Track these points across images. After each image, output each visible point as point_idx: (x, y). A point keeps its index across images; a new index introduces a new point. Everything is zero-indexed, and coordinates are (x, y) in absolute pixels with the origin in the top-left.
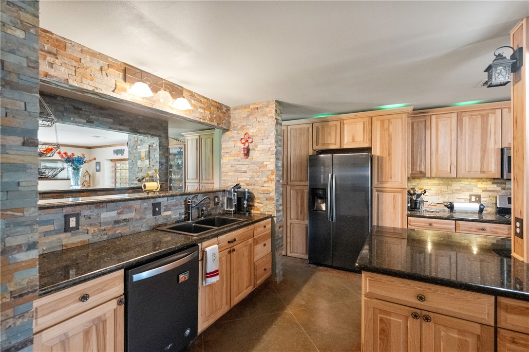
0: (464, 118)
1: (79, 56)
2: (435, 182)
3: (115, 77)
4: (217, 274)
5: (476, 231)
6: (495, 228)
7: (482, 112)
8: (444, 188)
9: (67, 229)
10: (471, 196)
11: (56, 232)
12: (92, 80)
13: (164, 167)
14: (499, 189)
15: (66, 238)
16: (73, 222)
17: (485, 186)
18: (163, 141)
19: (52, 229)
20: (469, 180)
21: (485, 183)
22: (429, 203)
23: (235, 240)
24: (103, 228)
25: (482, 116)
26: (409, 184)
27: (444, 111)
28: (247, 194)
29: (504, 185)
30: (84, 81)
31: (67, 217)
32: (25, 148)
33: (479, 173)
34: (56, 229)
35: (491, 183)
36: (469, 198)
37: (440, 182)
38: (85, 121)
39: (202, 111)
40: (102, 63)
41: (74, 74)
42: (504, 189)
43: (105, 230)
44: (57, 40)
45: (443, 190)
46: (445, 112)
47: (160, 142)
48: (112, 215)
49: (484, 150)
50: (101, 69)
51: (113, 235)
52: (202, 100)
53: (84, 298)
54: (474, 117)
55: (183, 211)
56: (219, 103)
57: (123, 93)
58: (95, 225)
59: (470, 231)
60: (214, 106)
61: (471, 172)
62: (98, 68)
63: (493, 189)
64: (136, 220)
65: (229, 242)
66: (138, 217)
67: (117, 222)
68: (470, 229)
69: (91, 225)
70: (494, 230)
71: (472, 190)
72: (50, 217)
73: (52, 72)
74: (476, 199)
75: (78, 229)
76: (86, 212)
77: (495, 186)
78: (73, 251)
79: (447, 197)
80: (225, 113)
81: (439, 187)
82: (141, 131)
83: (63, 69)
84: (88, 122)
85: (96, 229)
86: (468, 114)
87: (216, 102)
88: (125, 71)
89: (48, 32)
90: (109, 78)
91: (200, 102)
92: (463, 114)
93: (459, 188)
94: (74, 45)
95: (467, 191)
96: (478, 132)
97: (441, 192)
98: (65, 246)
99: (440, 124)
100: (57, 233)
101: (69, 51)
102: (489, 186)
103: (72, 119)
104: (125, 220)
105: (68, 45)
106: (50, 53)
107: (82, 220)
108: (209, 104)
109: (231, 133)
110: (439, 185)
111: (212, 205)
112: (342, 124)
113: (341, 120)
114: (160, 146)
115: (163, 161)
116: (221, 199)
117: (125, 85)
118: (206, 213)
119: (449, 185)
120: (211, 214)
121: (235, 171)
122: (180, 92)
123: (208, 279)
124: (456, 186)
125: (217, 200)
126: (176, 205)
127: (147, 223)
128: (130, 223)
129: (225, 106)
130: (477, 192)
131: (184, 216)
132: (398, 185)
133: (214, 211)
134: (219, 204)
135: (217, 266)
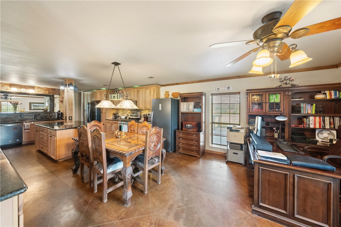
3: (7, 87)
13: (52, 106)
40: (2, 84)
43: (2, 119)
47: (50, 98)
48: (6, 116)
50: (2, 86)
51: (6, 121)
52: (44, 88)
55: (34, 117)
60: (51, 89)
66: (14, 117)
67: (6, 118)
80: (57, 91)
88: (10, 85)
90: (5, 87)
91: (44, 89)
104: (9, 118)
108: (48, 89)
109: (60, 96)
110: (122, 111)
111: (49, 116)
112: (96, 93)
113: (96, 92)
114: (50, 99)
115: (51, 104)
116: (53, 115)
117: (10, 88)
118: (45, 118)
119: (123, 111)
120: (48, 119)
121: (61, 107)
122: (33, 87)
123: (25, 130)
124: (125, 112)
125: (51, 115)
126: (31, 115)
127: (18, 119)
128: (12, 119)
129: (57, 89)
130: (128, 113)
131: (34, 118)
132: (104, 111)
133: (50, 118)
134: (52, 116)
135: (29, 128)
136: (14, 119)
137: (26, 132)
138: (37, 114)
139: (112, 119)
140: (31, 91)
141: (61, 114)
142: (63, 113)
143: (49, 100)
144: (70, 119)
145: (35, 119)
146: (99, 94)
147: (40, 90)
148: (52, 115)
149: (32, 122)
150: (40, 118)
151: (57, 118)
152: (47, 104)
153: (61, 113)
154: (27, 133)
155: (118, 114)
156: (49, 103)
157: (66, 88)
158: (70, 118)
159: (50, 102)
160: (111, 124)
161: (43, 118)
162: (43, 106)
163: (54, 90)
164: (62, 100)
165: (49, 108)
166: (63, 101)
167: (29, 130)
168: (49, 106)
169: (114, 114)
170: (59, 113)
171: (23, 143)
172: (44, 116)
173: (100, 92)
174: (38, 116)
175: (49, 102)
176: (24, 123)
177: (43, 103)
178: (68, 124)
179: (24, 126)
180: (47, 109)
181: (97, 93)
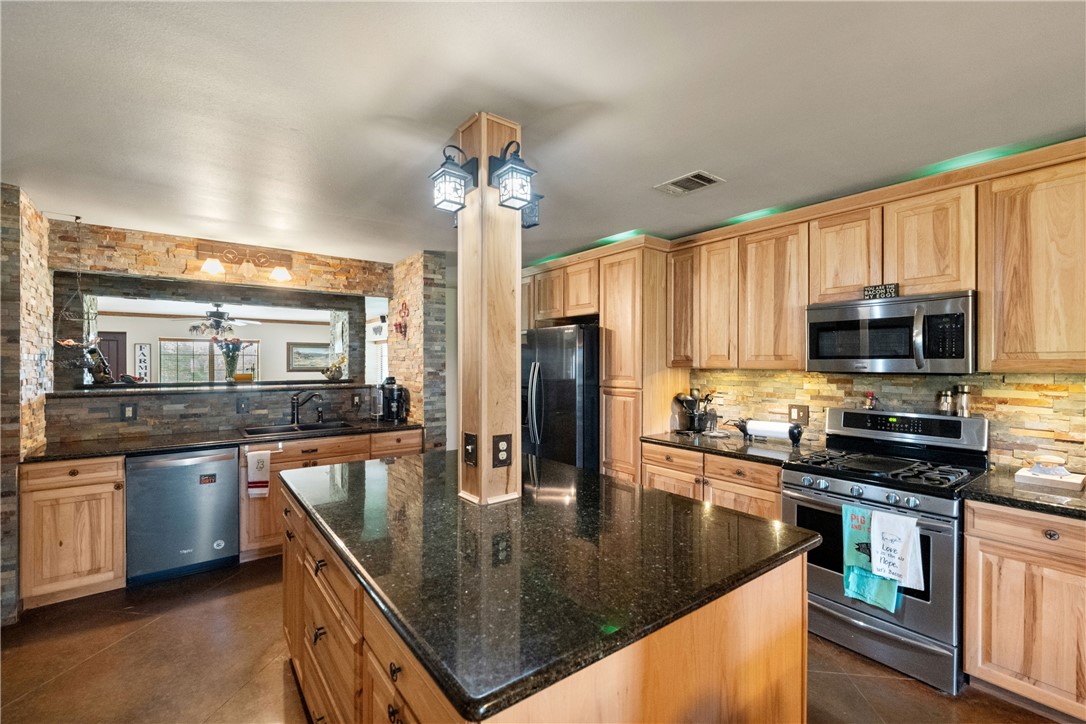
0: (749, 246)
1: (141, 243)
2: (734, 377)
3: (187, 256)
4: (267, 486)
5: (730, 476)
6: (758, 472)
7: (776, 233)
8: (747, 391)
9: (123, 418)
10: (791, 407)
11: (113, 420)
12: (155, 265)
14: (841, 393)
15: (124, 426)
16: (129, 412)
17: (817, 387)
18: (356, 315)
19: (107, 416)
20: (789, 373)
21: (816, 380)
22: (724, 421)
23: (316, 450)
24: (166, 421)
25: (778, 239)
26: (695, 381)
27: (718, 236)
28: (396, 393)
29: (849, 386)
30: (146, 267)
31: (123, 406)
32: (9, 344)
33: (773, 358)
34: (112, 416)
35: (825, 380)
36: (787, 411)
37: (744, 378)
38: (239, 299)
39: (330, 277)
40: (168, 244)
41: (134, 262)
42: (849, 394)
43: (168, 423)
44: (116, 233)
45: (746, 394)
46: (721, 238)
47: (351, 318)
48: (180, 407)
49: (779, 311)
50: (168, 251)
51: (180, 430)
52: (331, 261)
53: (73, 473)
54: (764, 243)
55: (289, 410)
56: (366, 262)
57: (196, 273)
58: (156, 417)
59: (722, 475)
60: (356, 267)
61: (761, 358)
62: (164, 251)
63: (830, 394)
64: (212, 416)
65: (303, 452)
66: (214, 413)
67: (183, 416)
68: (723, 472)
69: (151, 417)
70: (757, 476)
71: (793, 396)
72: (105, 405)
73: (110, 265)
74: (799, 415)
75: (135, 419)
76: (145, 402)
77: (834, 386)
78: (130, 441)
79: (753, 409)
80: (380, 274)
81: (741, 388)
82: (318, 305)
83: (122, 260)
84: (242, 299)
85: (156, 421)
86: (753, 238)
87: (360, 261)
88: (197, 248)
89: (106, 227)
90: (177, 259)
91: (328, 265)
92: (748, 238)
93: (771, 390)
94: (133, 233)
95: (786, 397)
96: (770, 272)
97: (743, 398)
98: (121, 434)
99: (713, 263)
100: (113, 422)
101: (129, 241)
102: (823, 386)
103: (223, 298)
104: (195, 415)
105: (128, 235)
106: (107, 247)
107: (140, 411)
108: (346, 266)
109: (394, 302)
110: (740, 383)
111: (347, 406)
112: (566, 275)
113: (565, 267)
114: (350, 323)
115: (356, 344)
116: (367, 398)
117: (198, 263)
118: (335, 416)
119: (755, 384)
120: (345, 419)
121: (397, 358)
122: (284, 258)
123: (250, 490)
124: (767, 386)
125: (357, 399)
126: (277, 403)
127: (228, 421)
128: (202, 419)
129: (380, 264)
130: (802, 399)
131: (290, 418)
132: (630, 383)
133: (353, 416)
134: (363, 405)
135: (266, 477)
136: (211, 420)
137: (255, 499)
138: (303, 396)
139: (668, 438)
140: (279, 278)
141: (400, 396)
142: (406, 391)
143: (347, 326)
144: (503, 456)
145: (293, 422)
146: (585, 277)
147: (316, 272)
148: (361, 401)
149: (280, 445)
150: (315, 416)
151: (382, 419)
152: (340, 348)
153: (401, 389)
154: (258, 502)
155: (707, 399)
156: (347, 339)
157: (475, 193)
158: (503, 445)
159: (350, 335)
160: (691, 477)
161: (326, 417)
162: (327, 356)
163: (368, 267)
164: (400, 320)
165: (346, 362)
166: (406, 327)
167: (265, 491)
168: (347, 355)
169: (678, 400)
170: (392, 390)
171: (241, 556)
172: (327, 406)
173: (592, 264)
174: (308, 404)
175: (346, 334)
176: (247, 447)
177: (326, 346)
178: (491, 501)
179: (247, 466)
180: (340, 367)
181: (569, 270)
